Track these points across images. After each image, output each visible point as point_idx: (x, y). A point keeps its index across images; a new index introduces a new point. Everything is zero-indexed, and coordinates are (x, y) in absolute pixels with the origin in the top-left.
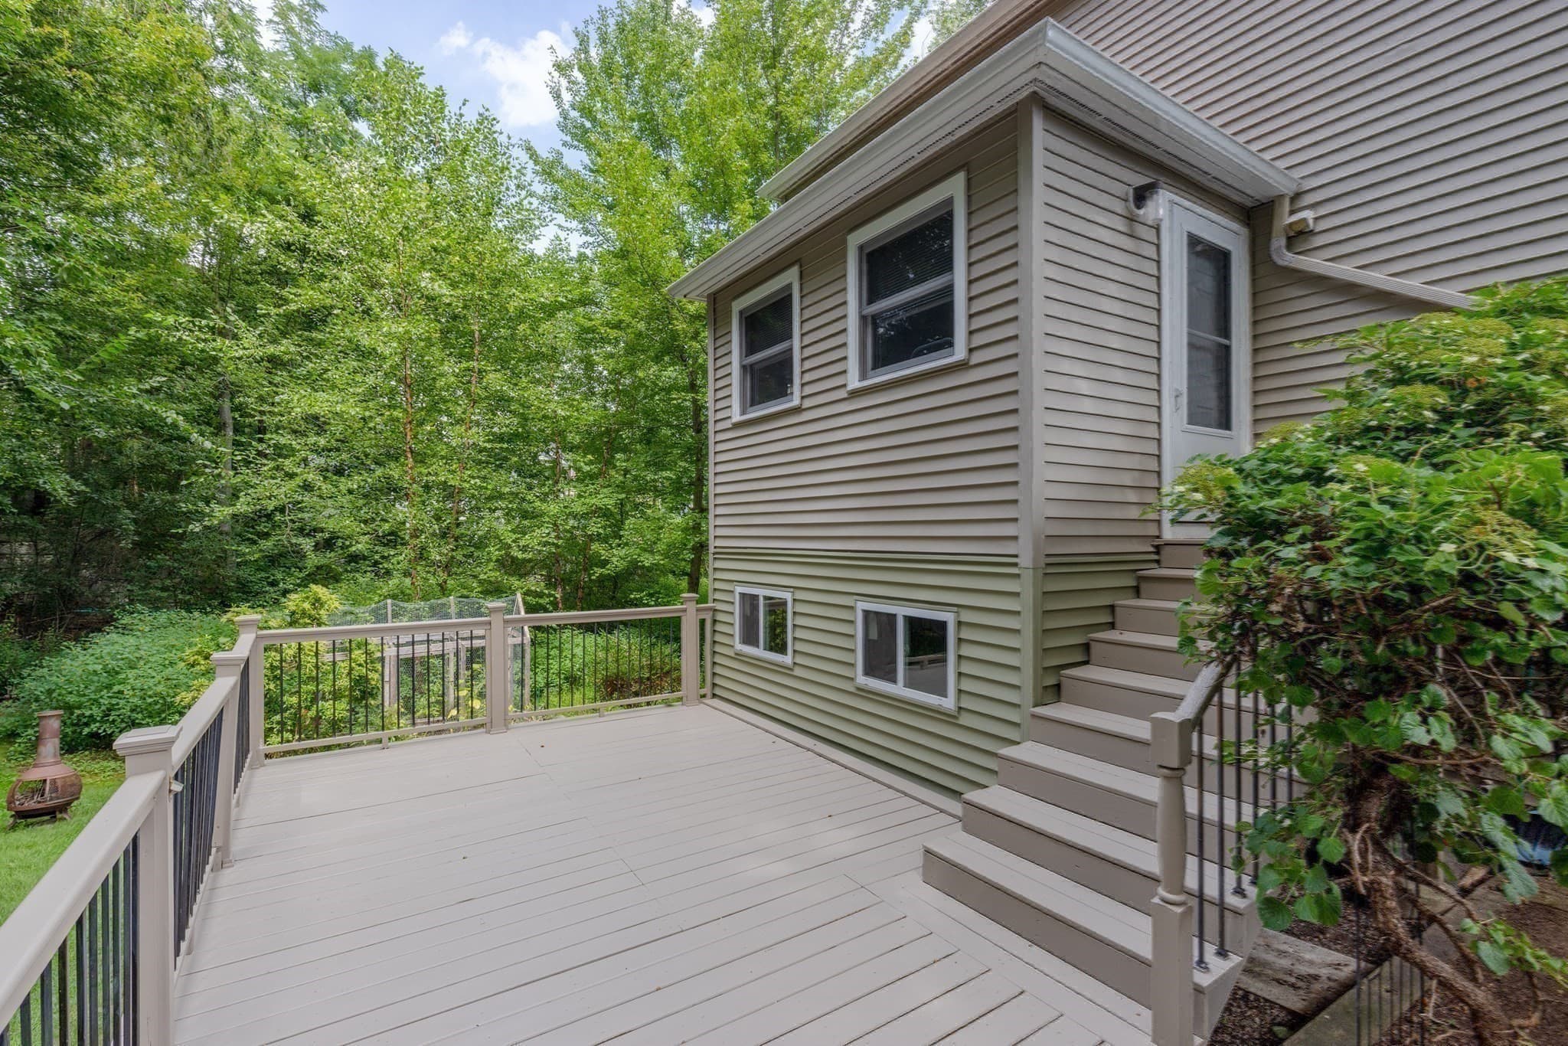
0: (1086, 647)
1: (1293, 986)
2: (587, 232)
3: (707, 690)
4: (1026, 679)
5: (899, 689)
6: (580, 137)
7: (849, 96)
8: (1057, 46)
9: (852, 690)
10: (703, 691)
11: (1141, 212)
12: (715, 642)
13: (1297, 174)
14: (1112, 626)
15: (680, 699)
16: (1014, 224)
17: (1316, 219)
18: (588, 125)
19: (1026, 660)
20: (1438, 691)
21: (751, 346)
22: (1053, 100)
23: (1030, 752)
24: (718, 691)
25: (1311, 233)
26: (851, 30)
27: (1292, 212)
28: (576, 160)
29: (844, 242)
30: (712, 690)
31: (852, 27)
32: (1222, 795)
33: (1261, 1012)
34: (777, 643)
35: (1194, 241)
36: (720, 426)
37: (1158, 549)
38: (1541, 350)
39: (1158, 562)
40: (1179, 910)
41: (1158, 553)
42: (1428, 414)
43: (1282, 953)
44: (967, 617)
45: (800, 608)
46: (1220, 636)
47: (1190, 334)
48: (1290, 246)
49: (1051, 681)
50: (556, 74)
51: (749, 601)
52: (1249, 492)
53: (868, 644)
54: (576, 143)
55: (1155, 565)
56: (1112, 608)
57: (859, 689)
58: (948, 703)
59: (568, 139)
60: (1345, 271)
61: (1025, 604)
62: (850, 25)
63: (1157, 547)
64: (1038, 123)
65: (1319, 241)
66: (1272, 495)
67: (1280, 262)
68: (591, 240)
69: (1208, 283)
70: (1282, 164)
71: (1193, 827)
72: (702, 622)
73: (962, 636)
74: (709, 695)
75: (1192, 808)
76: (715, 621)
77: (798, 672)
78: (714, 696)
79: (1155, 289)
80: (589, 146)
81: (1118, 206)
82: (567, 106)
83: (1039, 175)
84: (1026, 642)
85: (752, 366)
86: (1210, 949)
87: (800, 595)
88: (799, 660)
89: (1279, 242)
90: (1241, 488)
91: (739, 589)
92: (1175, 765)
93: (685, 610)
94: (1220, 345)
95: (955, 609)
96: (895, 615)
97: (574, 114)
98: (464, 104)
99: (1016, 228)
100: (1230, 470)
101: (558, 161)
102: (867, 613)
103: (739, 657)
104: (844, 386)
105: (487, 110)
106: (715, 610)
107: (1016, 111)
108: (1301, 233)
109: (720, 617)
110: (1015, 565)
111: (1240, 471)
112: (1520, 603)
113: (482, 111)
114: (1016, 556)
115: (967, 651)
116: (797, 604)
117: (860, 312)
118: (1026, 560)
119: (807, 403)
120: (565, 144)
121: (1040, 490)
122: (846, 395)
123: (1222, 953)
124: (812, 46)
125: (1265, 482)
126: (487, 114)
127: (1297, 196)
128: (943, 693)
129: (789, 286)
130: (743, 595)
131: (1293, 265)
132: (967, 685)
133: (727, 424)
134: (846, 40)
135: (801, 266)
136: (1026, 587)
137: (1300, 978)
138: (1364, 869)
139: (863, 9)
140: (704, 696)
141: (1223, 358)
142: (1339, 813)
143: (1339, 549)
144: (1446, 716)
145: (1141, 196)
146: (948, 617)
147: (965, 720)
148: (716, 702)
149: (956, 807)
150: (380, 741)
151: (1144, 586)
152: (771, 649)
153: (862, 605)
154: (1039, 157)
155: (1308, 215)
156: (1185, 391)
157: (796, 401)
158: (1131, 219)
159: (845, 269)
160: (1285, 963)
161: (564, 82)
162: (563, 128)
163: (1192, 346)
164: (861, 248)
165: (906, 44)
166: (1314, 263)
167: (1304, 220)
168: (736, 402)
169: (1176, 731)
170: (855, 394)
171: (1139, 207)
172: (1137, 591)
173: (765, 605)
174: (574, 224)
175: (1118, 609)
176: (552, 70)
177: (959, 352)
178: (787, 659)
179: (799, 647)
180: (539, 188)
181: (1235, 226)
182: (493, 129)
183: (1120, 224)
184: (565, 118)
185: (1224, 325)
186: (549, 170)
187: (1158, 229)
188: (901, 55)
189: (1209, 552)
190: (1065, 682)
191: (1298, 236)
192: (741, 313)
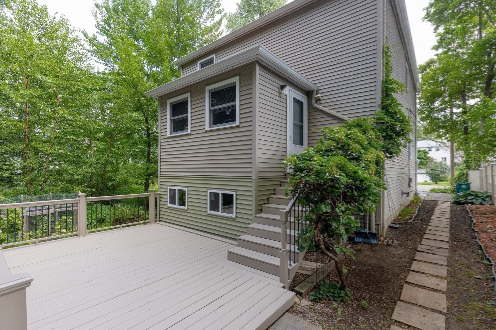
0: (268, 199)
1: (310, 271)
2: (106, 65)
3: (158, 219)
4: (253, 208)
5: (220, 213)
6: (105, 32)
7: (202, 37)
8: (262, 51)
9: (206, 215)
10: (156, 219)
11: (282, 91)
12: (160, 204)
13: (318, 85)
14: (275, 194)
15: (148, 222)
16: (251, 92)
17: (321, 97)
18: (107, 28)
19: (253, 203)
20: (328, 201)
21: (174, 114)
22: (261, 62)
23: (254, 225)
24: (161, 219)
25: (320, 100)
26: (203, 17)
27: (317, 94)
28: (102, 39)
29: (205, 88)
30: (159, 218)
31: (203, 16)
32: (295, 230)
33: (303, 276)
34: (182, 203)
35: (294, 99)
36: (162, 137)
37: (286, 175)
38: (352, 135)
39: (286, 178)
40: (285, 252)
41: (286, 176)
42: (332, 147)
43: (309, 265)
44: (239, 193)
45: (190, 192)
46: (293, 193)
47: (294, 122)
48: (316, 103)
49: (260, 208)
50: (96, 8)
51: (173, 192)
52: (299, 162)
53: (211, 202)
54: (102, 33)
55: (285, 179)
56: (275, 189)
57: (208, 214)
58: (234, 216)
59: (99, 31)
60: (327, 110)
61: (253, 189)
62: (203, 15)
63: (286, 174)
64: (258, 68)
65: (322, 102)
66: (303, 163)
67: (314, 106)
68: (108, 68)
69: (298, 109)
70: (314, 82)
71: (288, 237)
72: (156, 198)
73: (238, 198)
74: (158, 220)
75: (288, 233)
76: (160, 198)
77: (189, 211)
78: (160, 221)
79: (285, 110)
80: (107, 35)
81: (277, 89)
82: (100, 20)
83: (258, 81)
84: (253, 198)
85: (174, 120)
86: (292, 262)
87: (190, 189)
88: (189, 207)
89: (314, 101)
90: (297, 162)
91: (169, 187)
92: (284, 221)
93: (150, 195)
94: (300, 125)
95: (236, 191)
96: (219, 193)
97: (102, 23)
98: (56, 14)
99: (252, 93)
100: (296, 158)
101: (94, 38)
102: (210, 193)
103: (169, 208)
104: (205, 129)
105: (64, 16)
106: (160, 194)
107: (252, 63)
108: (318, 99)
109: (162, 196)
110: (251, 179)
111: (298, 158)
112: (339, 184)
113: (62, 16)
114: (251, 177)
115: (239, 202)
116: (189, 191)
117: (209, 109)
118: (254, 178)
119: (193, 133)
120: (97, 32)
121: (257, 160)
122: (205, 132)
123: (294, 263)
124: (191, 20)
125: (302, 160)
126: (64, 17)
127: (317, 91)
128: (233, 214)
129: (187, 98)
130: (170, 189)
131: (316, 107)
132: (239, 211)
133: (165, 137)
134: (201, 20)
135: (191, 93)
136: (253, 184)
137: (312, 269)
138: (317, 237)
139: (207, 12)
140: (156, 221)
141: (301, 128)
142: (314, 227)
143: (312, 174)
144: (329, 205)
145: (282, 87)
146: (234, 193)
147: (238, 220)
148: (161, 222)
149: (236, 243)
150: (35, 243)
151: (282, 184)
152: (180, 205)
153: (209, 191)
154: (258, 76)
155: (319, 95)
156: (292, 136)
157: (189, 132)
158: (280, 93)
159: (205, 96)
160: (309, 267)
161: (98, 12)
162: (97, 27)
163: (294, 124)
164: (209, 91)
165: (220, 25)
166: (321, 107)
167: (319, 97)
168: (168, 130)
169: (285, 214)
170: (207, 131)
171: (282, 90)
172: (281, 185)
173: (178, 192)
174: (101, 61)
175: (276, 190)
176: (94, 6)
177: (237, 123)
178: (186, 208)
179: (190, 204)
180: (88, 47)
181: (305, 96)
182: (68, 23)
183: (277, 94)
184: (98, 24)
185: (301, 120)
186: (92, 41)
187: (286, 96)
188: (219, 28)
189: (291, 175)
190: (263, 208)
191: (318, 100)
192: (170, 103)
